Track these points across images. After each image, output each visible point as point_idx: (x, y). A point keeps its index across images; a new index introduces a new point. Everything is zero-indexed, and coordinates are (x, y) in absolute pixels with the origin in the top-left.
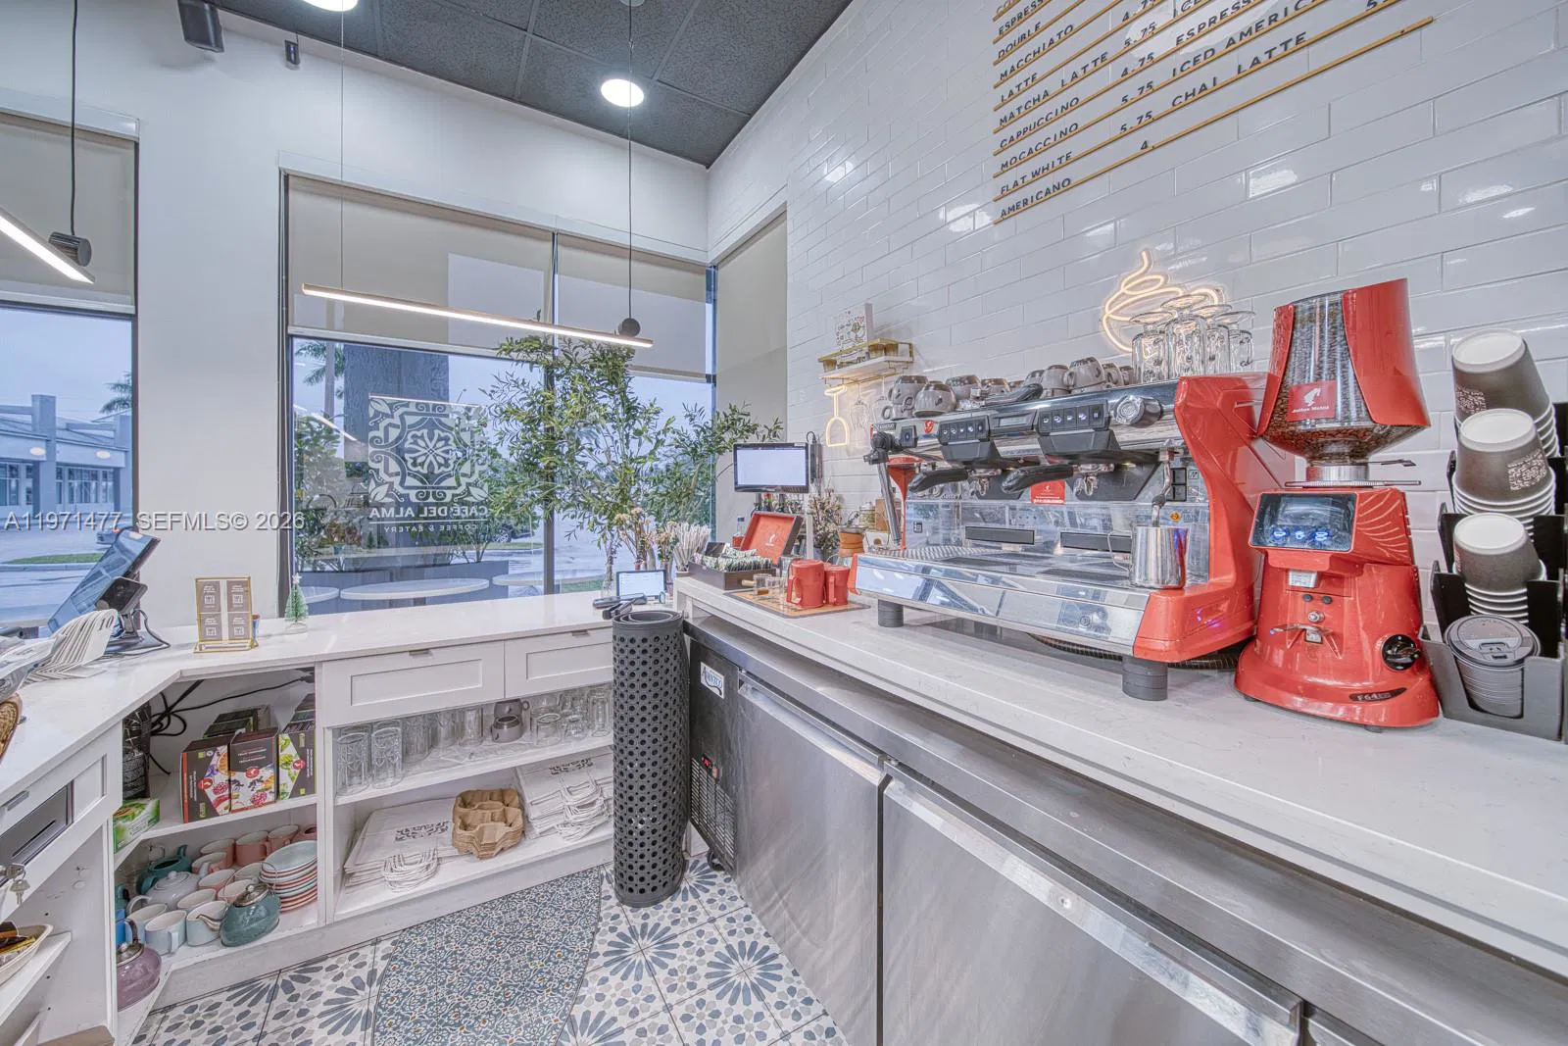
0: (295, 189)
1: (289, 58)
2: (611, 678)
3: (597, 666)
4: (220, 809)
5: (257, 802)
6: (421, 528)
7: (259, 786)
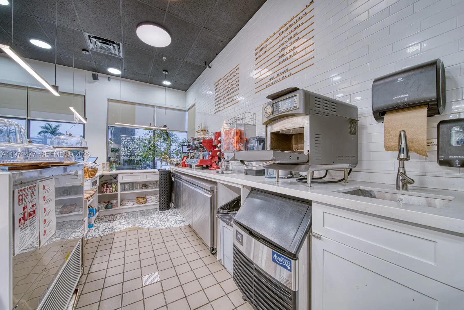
0: (110, 101)
1: (109, 80)
2: (158, 180)
3: (156, 178)
4: (105, 192)
5: (110, 192)
6: (130, 160)
7: (110, 190)
